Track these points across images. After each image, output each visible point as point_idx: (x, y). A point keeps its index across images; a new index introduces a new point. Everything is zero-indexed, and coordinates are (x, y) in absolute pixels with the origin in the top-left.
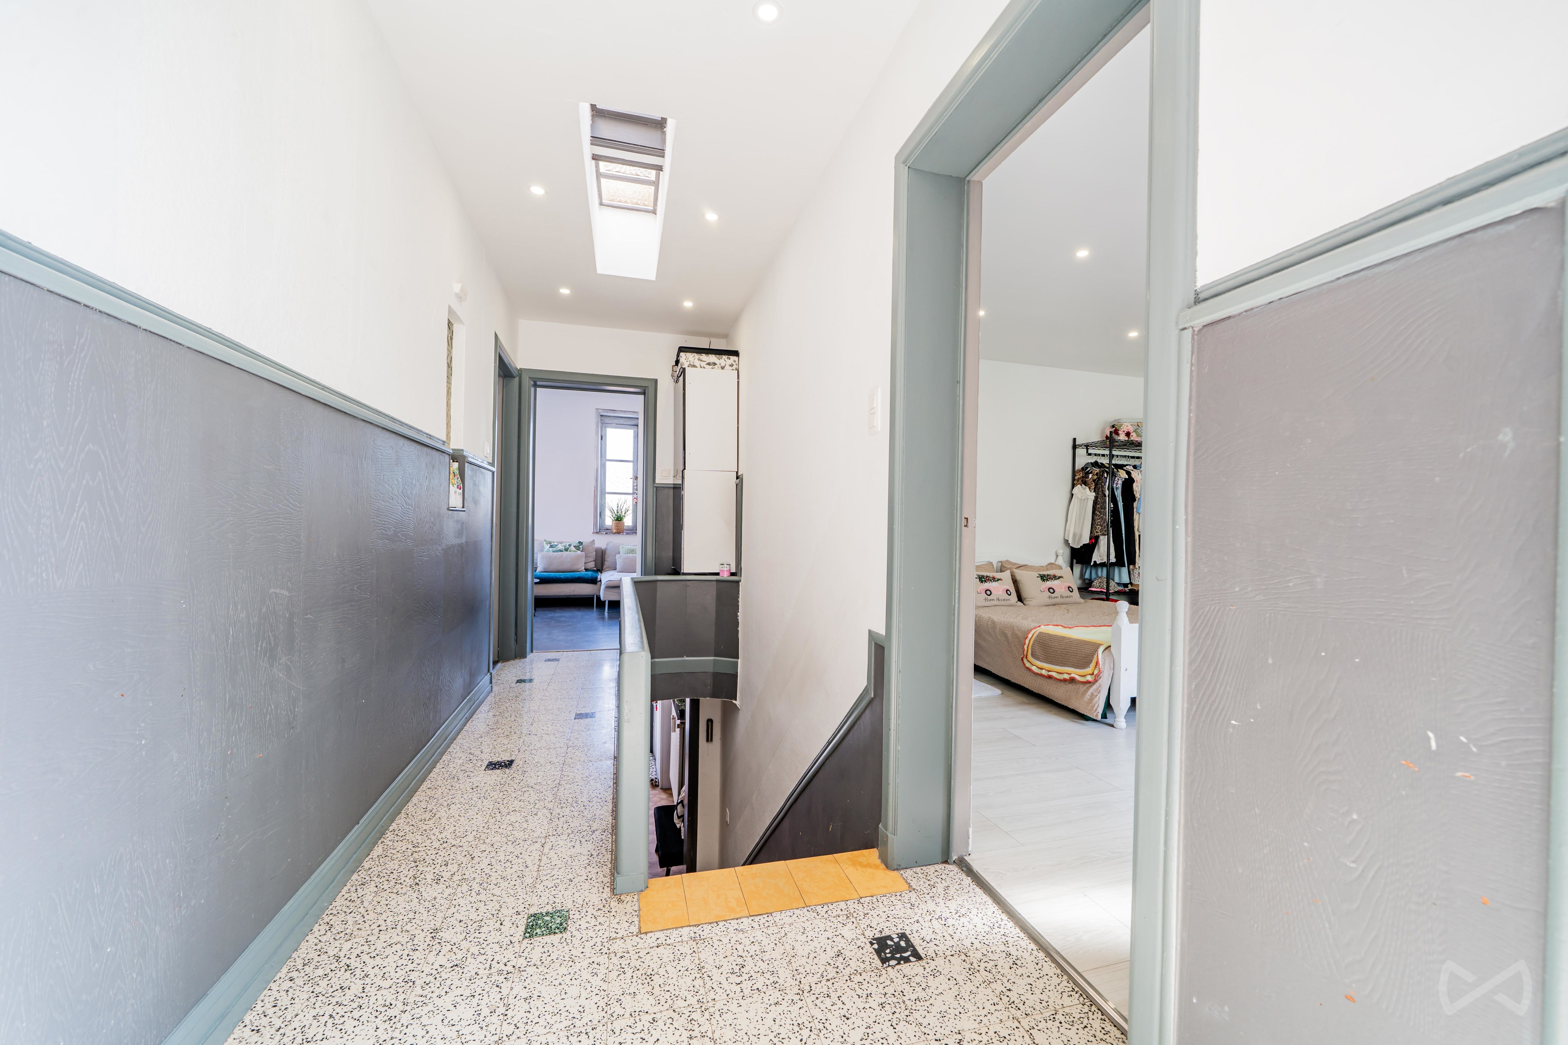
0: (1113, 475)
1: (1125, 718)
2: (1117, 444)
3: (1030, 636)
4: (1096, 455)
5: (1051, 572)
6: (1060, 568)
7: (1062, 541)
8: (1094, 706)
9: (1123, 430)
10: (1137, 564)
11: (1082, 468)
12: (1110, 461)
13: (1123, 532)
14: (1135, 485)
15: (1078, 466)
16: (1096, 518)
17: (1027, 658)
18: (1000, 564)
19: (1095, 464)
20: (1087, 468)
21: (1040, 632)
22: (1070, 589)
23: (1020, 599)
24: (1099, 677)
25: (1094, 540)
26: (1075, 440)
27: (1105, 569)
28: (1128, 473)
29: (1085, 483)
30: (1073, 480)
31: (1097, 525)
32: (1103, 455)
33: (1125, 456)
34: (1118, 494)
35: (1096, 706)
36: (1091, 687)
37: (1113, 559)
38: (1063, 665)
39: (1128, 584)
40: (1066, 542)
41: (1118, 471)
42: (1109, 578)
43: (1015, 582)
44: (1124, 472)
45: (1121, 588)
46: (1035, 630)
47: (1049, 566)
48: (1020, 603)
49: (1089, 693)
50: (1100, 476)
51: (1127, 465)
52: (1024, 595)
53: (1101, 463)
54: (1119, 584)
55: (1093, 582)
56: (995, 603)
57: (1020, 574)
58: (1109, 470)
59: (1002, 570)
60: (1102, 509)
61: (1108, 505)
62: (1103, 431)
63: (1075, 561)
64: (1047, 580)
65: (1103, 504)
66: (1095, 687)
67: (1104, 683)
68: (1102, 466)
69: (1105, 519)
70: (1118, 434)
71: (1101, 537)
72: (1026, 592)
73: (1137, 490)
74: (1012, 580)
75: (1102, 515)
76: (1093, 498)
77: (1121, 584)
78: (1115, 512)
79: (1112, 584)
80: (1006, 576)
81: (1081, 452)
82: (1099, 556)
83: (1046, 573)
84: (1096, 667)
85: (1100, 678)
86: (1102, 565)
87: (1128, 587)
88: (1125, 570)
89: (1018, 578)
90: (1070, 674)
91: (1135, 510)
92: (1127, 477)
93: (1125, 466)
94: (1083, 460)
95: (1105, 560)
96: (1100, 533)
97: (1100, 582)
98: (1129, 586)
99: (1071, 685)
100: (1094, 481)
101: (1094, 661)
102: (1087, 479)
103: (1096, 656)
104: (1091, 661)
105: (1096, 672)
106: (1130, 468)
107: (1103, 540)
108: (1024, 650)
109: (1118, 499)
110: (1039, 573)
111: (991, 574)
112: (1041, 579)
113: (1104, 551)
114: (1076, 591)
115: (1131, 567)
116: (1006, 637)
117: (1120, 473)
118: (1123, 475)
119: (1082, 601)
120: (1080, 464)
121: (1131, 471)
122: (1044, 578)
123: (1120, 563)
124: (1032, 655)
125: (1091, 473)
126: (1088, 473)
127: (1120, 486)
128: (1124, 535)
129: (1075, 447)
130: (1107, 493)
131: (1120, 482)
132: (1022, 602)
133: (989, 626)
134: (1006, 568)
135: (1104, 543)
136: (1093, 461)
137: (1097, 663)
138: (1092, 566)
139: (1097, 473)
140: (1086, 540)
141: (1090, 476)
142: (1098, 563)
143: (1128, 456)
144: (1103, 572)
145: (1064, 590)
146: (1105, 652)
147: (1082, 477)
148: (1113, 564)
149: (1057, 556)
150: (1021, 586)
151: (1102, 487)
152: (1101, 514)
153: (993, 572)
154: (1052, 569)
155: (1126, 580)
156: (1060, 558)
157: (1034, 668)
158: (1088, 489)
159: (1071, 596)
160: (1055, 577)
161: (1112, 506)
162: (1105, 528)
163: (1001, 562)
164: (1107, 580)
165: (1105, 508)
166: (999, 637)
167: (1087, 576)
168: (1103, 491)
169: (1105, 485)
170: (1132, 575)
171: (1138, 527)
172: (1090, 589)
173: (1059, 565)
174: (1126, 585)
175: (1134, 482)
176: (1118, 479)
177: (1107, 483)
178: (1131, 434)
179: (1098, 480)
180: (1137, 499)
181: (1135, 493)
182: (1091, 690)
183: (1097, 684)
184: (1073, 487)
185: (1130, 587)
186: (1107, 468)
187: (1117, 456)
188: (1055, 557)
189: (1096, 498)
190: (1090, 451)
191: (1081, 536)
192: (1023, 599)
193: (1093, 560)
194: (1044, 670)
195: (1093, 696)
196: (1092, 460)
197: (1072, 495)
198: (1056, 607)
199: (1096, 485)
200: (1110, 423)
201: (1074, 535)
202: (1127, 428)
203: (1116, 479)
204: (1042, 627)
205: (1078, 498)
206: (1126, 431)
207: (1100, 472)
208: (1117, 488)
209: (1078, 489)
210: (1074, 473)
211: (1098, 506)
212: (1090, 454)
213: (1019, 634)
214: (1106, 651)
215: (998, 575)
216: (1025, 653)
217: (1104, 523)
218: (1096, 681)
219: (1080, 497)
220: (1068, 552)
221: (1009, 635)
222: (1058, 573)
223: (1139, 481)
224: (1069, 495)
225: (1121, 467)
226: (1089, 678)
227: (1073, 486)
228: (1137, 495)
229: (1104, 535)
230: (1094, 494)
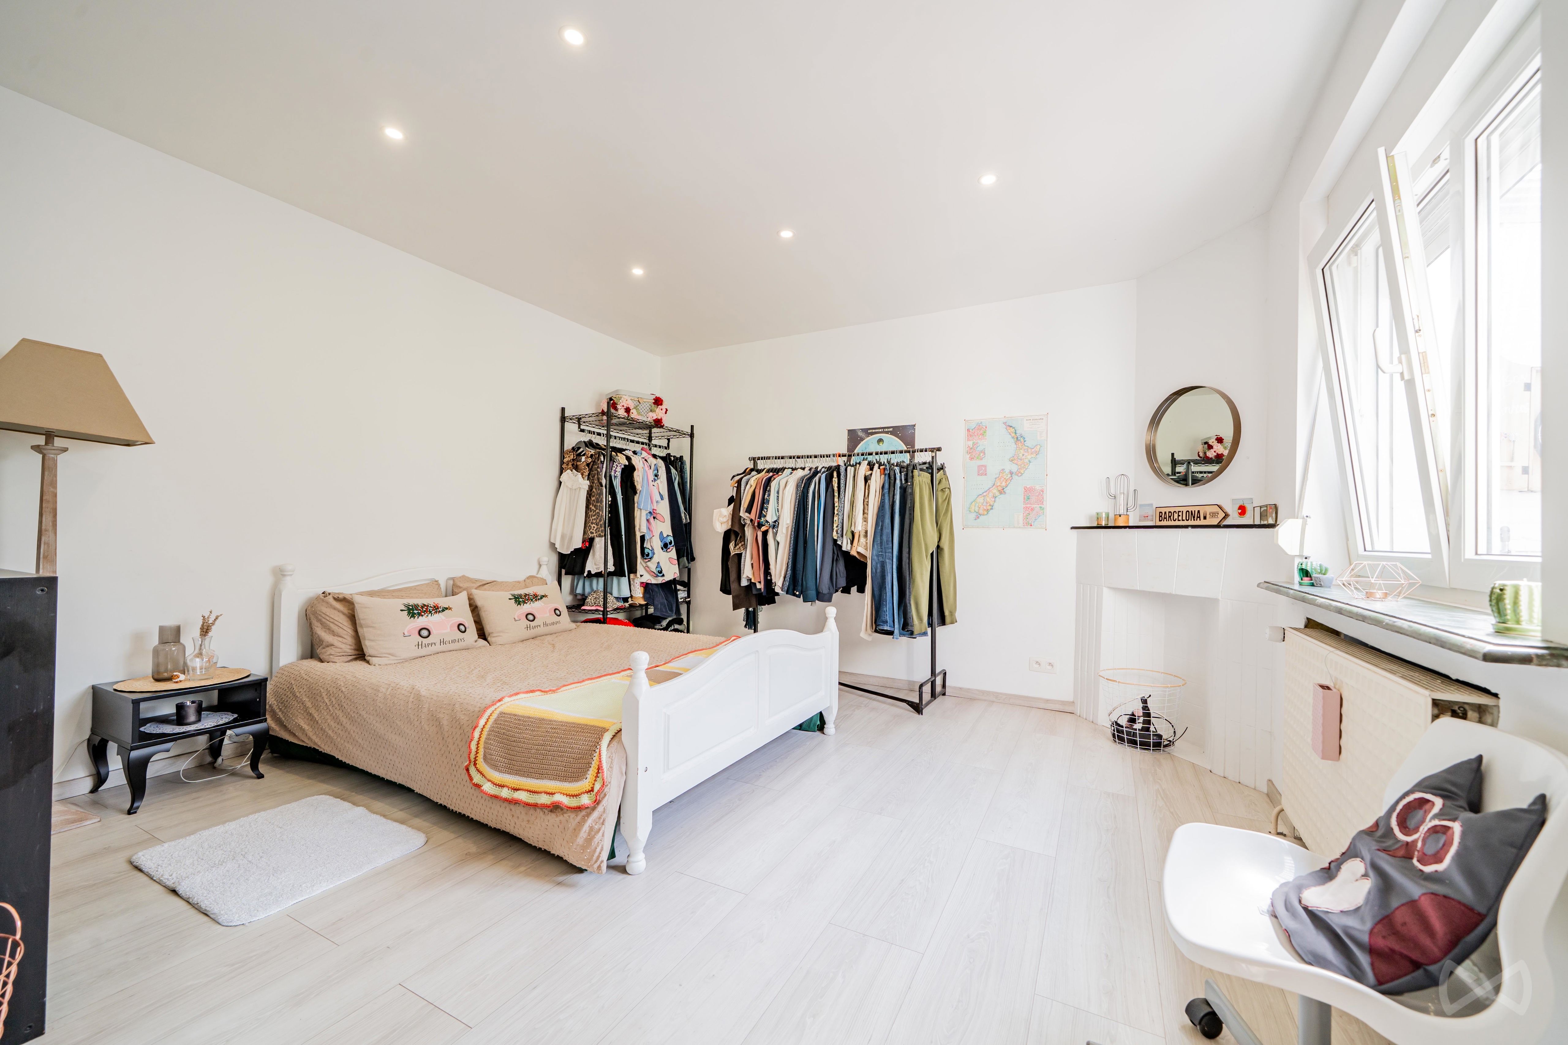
0: (611, 460)
1: (643, 852)
2: (617, 420)
3: (482, 722)
4: (590, 432)
5: (530, 591)
6: (544, 582)
7: (546, 545)
8: (595, 851)
9: (622, 404)
10: (638, 572)
11: (573, 448)
12: (608, 441)
13: (623, 533)
14: (635, 474)
15: (568, 446)
16: (590, 513)
17: (475, 764)
18: (451, 582)
19: (590, 444)
20: (579, 448)
21: (501, 713)
22: (557, 612)
23: (482, 634)
24: (602, 795)
25: (589, 543)
26: (563, 409)
27: (601, 580)
28: (628, 458)
29: (576, 468)
30: (562, 463)
31: (592, 523)
32: (599, 434)
33: (624, 439)
34: (617, 483)
35: (598, 850)
36: (588, 815)
37: (611, 568)
38: (541, 776)
39: (628, 598)
40: (553, 546)
41: (617, 455)
42: (606, 592)
43: (474, 609)
44: (624, 457)
45: (620, 604)
46: (493, 708)
47: (528, 581)
48: (482, 642)
49: (586, 827)
50: (595, 459)
51: (627, 450)
52: (488, 628)
53: (595, 443)
54: (617, 599)
55: (587, 597)
56: (438, 648)
57: (482, 598)
58: (607, 452)
59: (453, 592)
60: (598, 502)
61: (606, 499)
62: (598, 404)
63: (563, 571)
64: (524, 602)
65: (600, 496)
66: (595, 814)
67: (610, 804)
68: (596, 446)
69: (602, 516)
70: (616, 409)
71: (597, 540)
72: (490, 625)
73: (638, 480)
74: (470, 605)
75: (598, 511)
76: (587, 488)
77: (620, 598)
78: (613, 506)
79: (610, 599)
80: (460, 602)
81: (571, 427)
82: (594, 564)
83: (522, 592)
84: (597, 777)
85: (605, 795)
86: (598, 575)
87: (628, 602)
88: (624, 580)
89: (479, 603)
90: (553, 794)
91: (636, 505)
92: (627, 464)
93: (625, 450)
94: (574, 437)
95: (602, 569)
96: (595, 534)
97: (596, 598)
98: (630, 599)
99: (553, 815)
100: (588, 465)
101: (594, 765)
102: (578, 463)
103: (597, 755)
104: (589, 765)
105: (597, 787)
106: (630, 454)
107: (599, 543)
108: (470, 752)
109: (617, 491)
110: (513, 592)
111: (430, 602)
112: (516, 601)
113: (601, 557)
114: (565, 612)
115: (632, 576)
116: (440, 726)
117: (619, 458)
118: (622, 460)
119: (573, 625)
120: (569, 444)
121: (632, 457)
122: (519, 600)
123: (619, 572)
124: (485, 759)
125: (584, 455)
126: (579, 455)
127: (619, 474)
128: (623, 537)
129: (563, 419)
130: (604, 482)
131: (619, 470)
132: (485, 639)
133: (410, 705)
134: (460, 587)
135: (601, 548)
136: (586, 440)
137: (599, 768)
138: (585, 577)
139: (592, 456)
140: (578, 544)
141: (583, 459)
142: (593, 573)
143: (627, 439)
144: (598, 584)
145: (548, 615)
146: (612, 745)
147: (573, 460)
148: (611, 574)
149: (540, 566)
150: (483, 614)
151: (598, 473)
152: (597, 509)
153: (438, 596)
154: (533, 585)
155: (626, 593)
156: (544, 569)
157: (487, 787)
158: (579, 475)
159: (557, 623)
160: (536, 597)
161: (610, 499)
162: (601, 527)
163: (453, 579)
164: (604, 595)
165: (601, 501)
166: (426, 726)
167: (579, 590)
168: (598, 479)
169: (601, 471)
170: (632, 586)
171: (640, 526)
172: (583, 608)
173: (542, 579)
174: (625, 600)
175: (635, 470)
176: (617, 466)
177: (604, 470)
178: (631, 411)
179: (593, 465)
180: (638, 492)
181: (636, 484)
182: (590, 821)
183: (600, 808)
184: (561, 473)
185: (630, 602)
186: (604, 449)
187: (615, 438)
188: (537, 567)
189: (591, 488)
190: (582, 427)
191: (571, 538)
192: (487, 635)
193: (587, 570)
194: (505, 789)
195: (592, 833)
196: (586, 437)
197: (560, 483)
198: (536, 642)
199: (591, 470)
200: (607, 395)
201: (563, 537)
202: (627, 402)
203: (615, 465)
204: (506, 699)
205: (567, 486)
206: (625, 406)
207: (596, 454)
208: (615, 477)
209: (569, 476)
210: (562, 457)
211: (593, 499)
212: (583, 431)
213: (463, 718)
214: (615, 743)
215: (442, 602)
216: (472, 756)
217: (600, 521)
218: (597, 802)
219: (570, 486)
220: (554, 560)
221: (445, 722)
222: (539, 590)
223: (640, 469)
224: (556, 483)
225: (621, 451)
226: (586, 800)
227: (562, 471)
228: (639, 487)
229: (600, 536)
230: (588, 482)
